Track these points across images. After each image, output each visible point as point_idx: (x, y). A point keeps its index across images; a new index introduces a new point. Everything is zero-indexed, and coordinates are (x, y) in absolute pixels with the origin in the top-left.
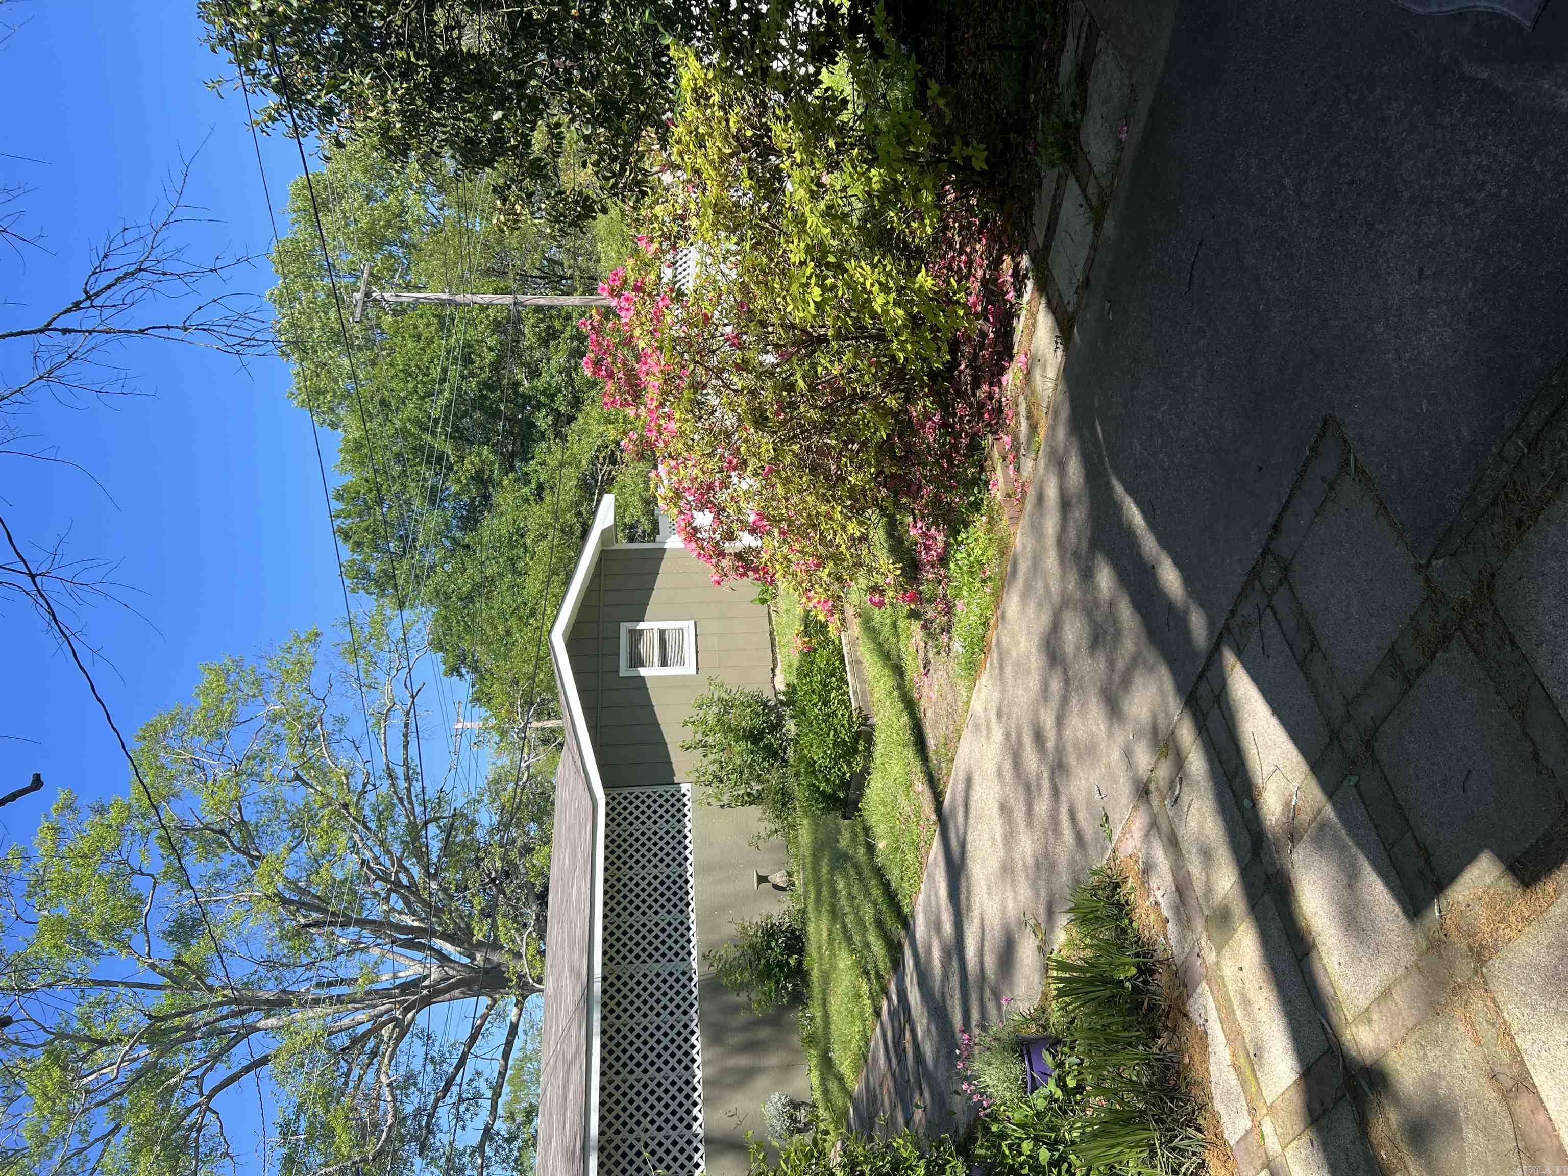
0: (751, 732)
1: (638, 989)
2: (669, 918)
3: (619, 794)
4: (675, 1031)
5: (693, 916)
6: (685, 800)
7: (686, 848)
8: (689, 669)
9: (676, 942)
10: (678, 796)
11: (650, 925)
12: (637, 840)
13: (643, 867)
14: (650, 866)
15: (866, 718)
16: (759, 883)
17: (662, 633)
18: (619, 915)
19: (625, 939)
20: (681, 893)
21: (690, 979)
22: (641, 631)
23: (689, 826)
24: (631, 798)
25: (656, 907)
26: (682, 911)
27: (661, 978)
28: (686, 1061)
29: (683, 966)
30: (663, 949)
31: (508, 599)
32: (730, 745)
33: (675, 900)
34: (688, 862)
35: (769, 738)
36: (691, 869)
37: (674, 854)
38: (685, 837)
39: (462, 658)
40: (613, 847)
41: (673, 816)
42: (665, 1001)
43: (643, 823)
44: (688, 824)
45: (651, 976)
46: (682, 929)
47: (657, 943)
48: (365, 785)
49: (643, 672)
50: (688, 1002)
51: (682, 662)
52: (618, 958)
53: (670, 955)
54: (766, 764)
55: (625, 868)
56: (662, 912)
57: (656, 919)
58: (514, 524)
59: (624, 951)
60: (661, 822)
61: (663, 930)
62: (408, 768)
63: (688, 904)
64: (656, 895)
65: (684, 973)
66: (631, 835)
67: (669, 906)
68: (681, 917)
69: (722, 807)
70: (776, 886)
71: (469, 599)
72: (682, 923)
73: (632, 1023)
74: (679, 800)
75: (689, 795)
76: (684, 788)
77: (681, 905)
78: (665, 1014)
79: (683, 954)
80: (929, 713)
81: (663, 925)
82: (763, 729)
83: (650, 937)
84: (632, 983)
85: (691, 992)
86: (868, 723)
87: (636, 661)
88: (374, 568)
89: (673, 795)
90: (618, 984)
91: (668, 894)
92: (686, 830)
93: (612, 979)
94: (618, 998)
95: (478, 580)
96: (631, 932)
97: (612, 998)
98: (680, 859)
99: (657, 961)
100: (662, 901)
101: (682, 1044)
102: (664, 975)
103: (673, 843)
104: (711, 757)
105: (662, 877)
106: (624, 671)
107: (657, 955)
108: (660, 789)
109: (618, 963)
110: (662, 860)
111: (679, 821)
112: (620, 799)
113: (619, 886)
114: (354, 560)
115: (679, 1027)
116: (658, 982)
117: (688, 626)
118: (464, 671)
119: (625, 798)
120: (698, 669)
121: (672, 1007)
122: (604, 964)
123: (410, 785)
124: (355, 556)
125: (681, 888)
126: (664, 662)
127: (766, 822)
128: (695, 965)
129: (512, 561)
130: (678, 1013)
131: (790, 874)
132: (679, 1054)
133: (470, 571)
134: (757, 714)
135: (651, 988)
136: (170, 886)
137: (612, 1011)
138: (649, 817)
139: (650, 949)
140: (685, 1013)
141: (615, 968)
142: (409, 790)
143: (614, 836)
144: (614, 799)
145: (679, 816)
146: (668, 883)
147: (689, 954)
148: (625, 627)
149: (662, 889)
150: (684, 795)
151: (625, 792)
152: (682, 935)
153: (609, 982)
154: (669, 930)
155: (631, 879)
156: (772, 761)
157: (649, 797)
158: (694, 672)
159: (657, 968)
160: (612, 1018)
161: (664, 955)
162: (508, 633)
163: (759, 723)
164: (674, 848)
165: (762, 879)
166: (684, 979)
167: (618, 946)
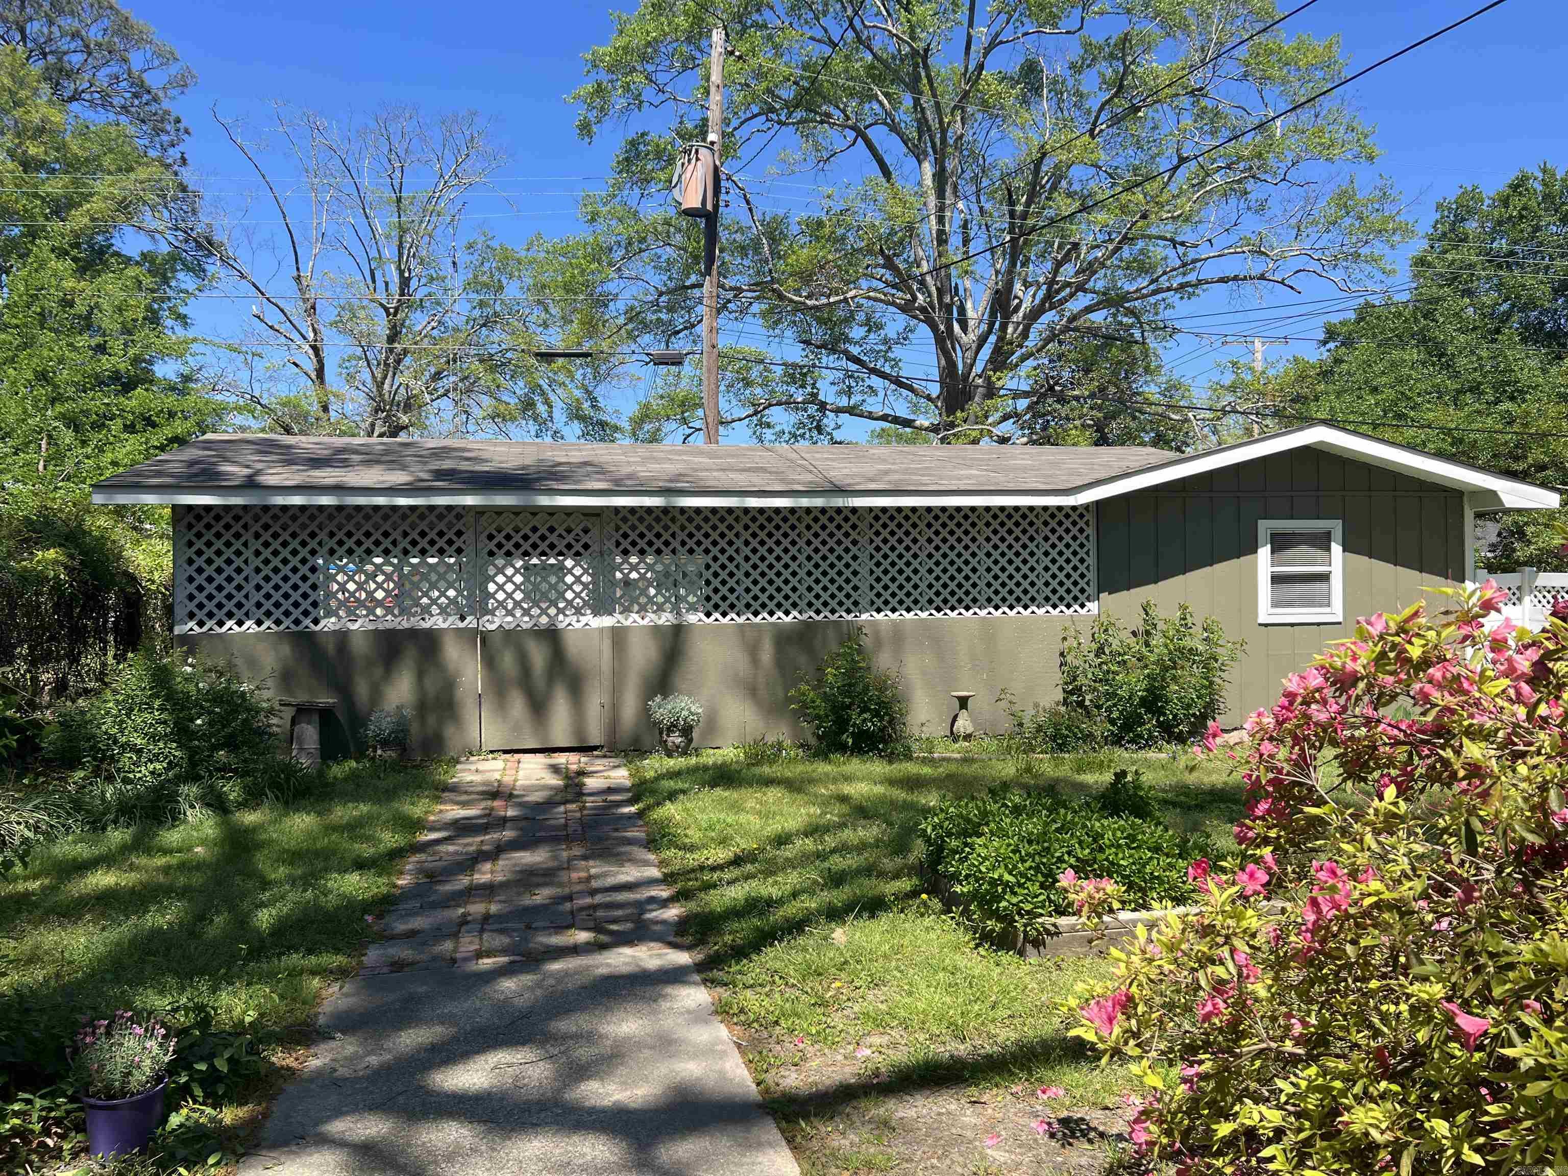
0: (1158, 698)
1: (839, 550)
2: (923, 586)
3: (1087, 523)
4: (790, 593)
5: (924, 615)
6: (1077, 607)
7: (1011, 607)
8: (1265, 612)
9: (893, 595)
10: (1082, 598)
11: (915, 564)
12: (1025, 547)
13: (988, 555)
14: (989, 562)
15: (1038, 943)
16: (959, 698)
17: (1324, 578)
18: (929, 525)
19: (900, 533)
20: (953, 601)
21: (848, 611)
22: (1328, 549)
23: (1041, 612)
24: (1082, 538)
25: (938, 571)
26: (930, 601)
27: (851, 577)
28: (756, 605)
29: (864, 602)
30: (886, 579)
31: (1421, 386)
32: (1146, 666)
33: (945, 593)
34: (992, 610)
35: (1150, 724)
36: (983, 613)
37: (1004, 592)
38: (1026, 607)
39: (1348, 343)
40: (1017, 517)
41: (1054, 591)
42: (825, 581)
43: (1046, 554)
44: (1043, 610)
45: (854, 565)
46: (908, 602)
47: (893, 572)
48: (1182, 244)
49: (1264, 553)
50: (821, 608)
51: (1276, 604)
52: (878, 526)
53: (879, 587)
54: (1115, 715)
55: (988, 532)
56: (931, 578)
57: (923, 571)
58: (1529, 387)
59: (885, 533)
60: (1047, 576)
61: (908, 579)
62: (1196, 286)
63: (939, 609)
64: (952, 570)
65: (856, 603)
66: (1032, 539)
67: (938, 586)
68: (923, 601)
69: (1062, 654)
70: (956, 717)
71: (1423, 340)
72: (916, 602)
73: (801, 543)
74: (1076, 599)
75: (1083, 612)
76: (1093, 606)
77: (938, 601)
78: (810, 581)
79: (879, 602)
80: (970, 1117)
81: (915, 579)
82: (1165, 714)
83: (901, 564)
84: (847, 543)
85: (833, 612)
86: (1029, 947)
87: (1280, 543)
88: (1472, 226)
89: (1082, 591)
90: (846, 527)
91: (952, 586)
92: (1035, 609)
93: (853, 519)
94: (831, 527)
95: (1450, 349)
96: (907, 541)
97: (831, 519)
98: (997, 599)
99: (872, 572)
100: (945, 578)
101: (775, 601)
102: (855, 581)
103: (1018, 592)
104: (1132, 641)
105: (974, 578)
106: (1265, 527)
107: (878, 572)
108: (1091, 575)
109: (871, 526)
110: (996, 577)
111: (1047, 599)
112: (1081, 524)
113: (966, 525)
114: (1482, 202)
115: (794, 597)
116: (847, 573)
117: (1336, 611)
118: (1331, 345)
119: (1081, 531)
120: (1266, 625)
121: (818, 589)
122: (871, 509)
123: (1176, 290)
124: (1487, 202)
125: (960, 601)
126: (1277, 579)
127: (1033, 712)
128: (865, 616)
129: (1475, 389)
130: (810, 596)
131: (968, 737)
132: (764, 598)
133: (1462, 338)
134: (1189, 706)
135: (840, 565)
136: (1075, 53)
137: (816, 520)
138: (1054, 561)
139: (886, 564)
140: (810, 605)
141: (866, 522)
142: (1169, 289)
143: (1031, 517)
144: (1081, 516)
145: (1054, 599)
146: (967, 585)
147: (879, 611)
148: (1336, 527)
149: (960, 578)
150: (1082, 606)
151: (1090, 531)
152: (901, 602)
153: (850, 515)
154: (908, 587)
155: (974, 540)
156: (1119, 723)
157: (1082, 561)
158: (1260, 621)
159: (864, 572)
160: (808, 520)
161: (878, 580)
162: (1375, 390)
163: (1174, 709)
164: (1011, 592)
165: (963, 702)
166: (848, 603)
167: (892, 526)
